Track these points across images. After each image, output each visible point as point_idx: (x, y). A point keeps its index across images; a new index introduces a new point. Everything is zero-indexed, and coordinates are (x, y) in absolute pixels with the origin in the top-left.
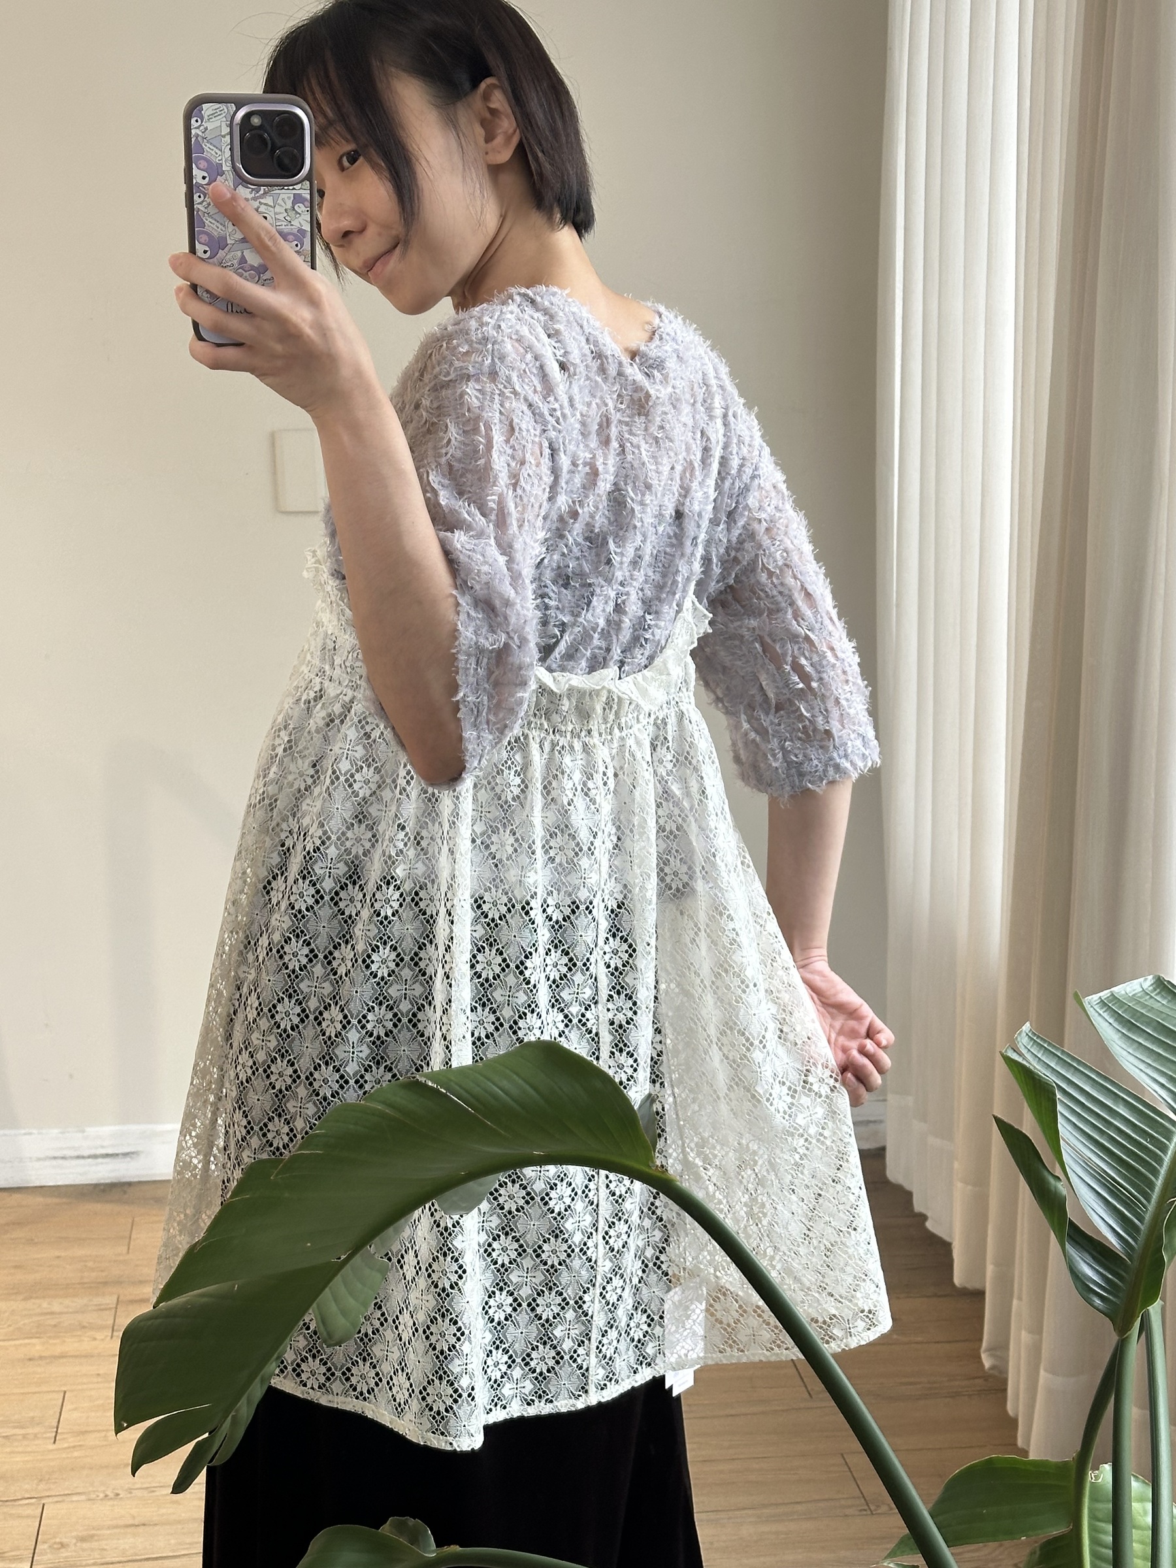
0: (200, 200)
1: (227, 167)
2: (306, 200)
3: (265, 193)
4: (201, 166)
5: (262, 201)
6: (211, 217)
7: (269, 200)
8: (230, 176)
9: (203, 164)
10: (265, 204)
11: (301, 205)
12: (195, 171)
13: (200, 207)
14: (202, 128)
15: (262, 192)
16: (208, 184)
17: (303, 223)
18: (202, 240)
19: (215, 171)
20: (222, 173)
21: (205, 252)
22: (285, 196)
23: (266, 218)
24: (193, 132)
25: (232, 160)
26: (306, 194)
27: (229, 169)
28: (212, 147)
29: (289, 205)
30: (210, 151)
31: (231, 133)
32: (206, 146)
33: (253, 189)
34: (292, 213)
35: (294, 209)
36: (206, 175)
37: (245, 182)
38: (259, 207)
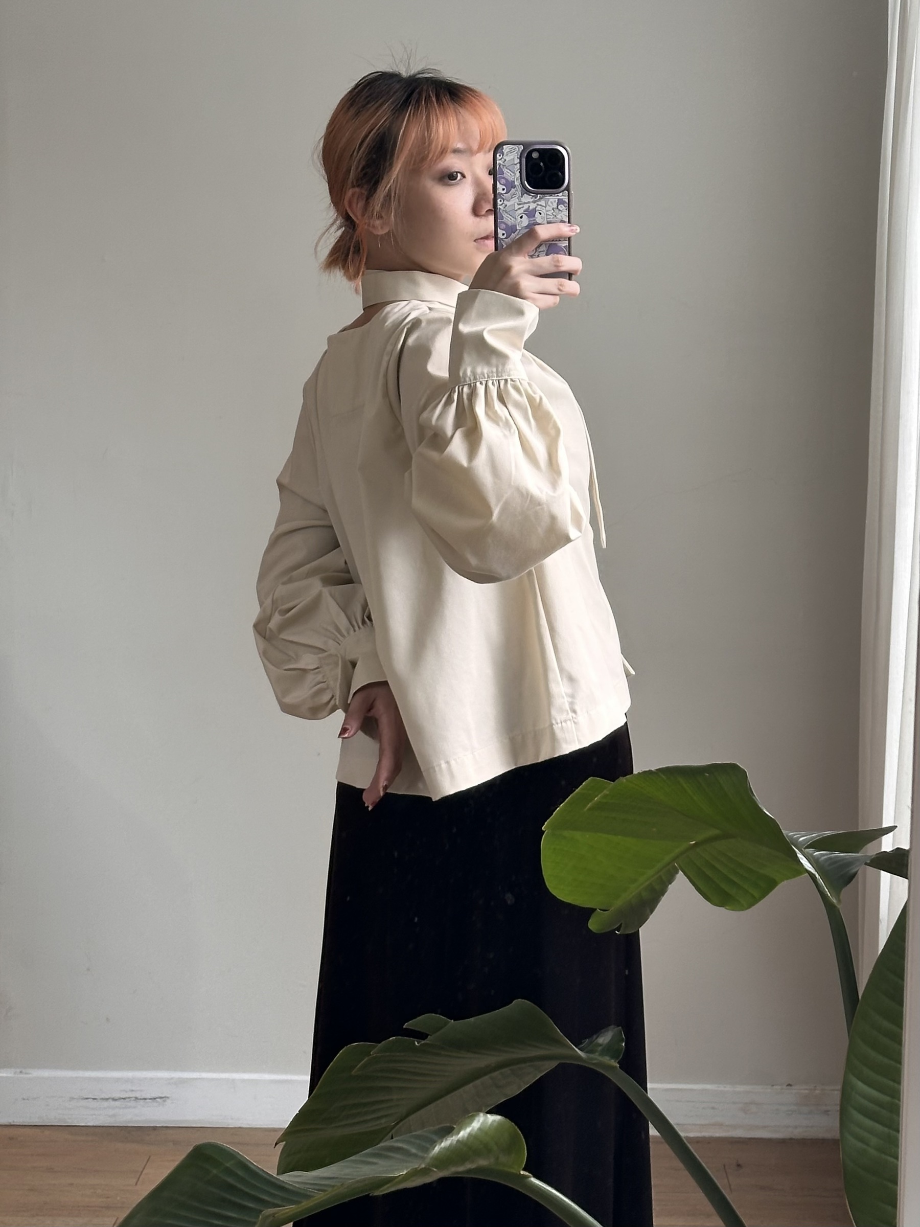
0: (501, 203)
1: (517, 183)
2: (566, 202)
3: (541, 198)
4: (502, 183)
5: (539, 203)
6: (506, 213)
7: (542, 203)
8: (519, 188)
9: (503, 181)
10: (541, 205)
11: (562, 205)
12: (498, 185)
13: (500, 207)
14: (503, 160)
15: (538, 197)
16: (505, 193)
17: (563, 216)
18: (502, 227)
19: (510, 186)
20: (514, 187)
21: (503, 234)
22: (552, 200)
23: (540, 214)
24: (498, 162)
25: (521, 181)
26: (567, 201)
27: (518, 184)
28: (509, 171)
29: (555, 206)
30: (508, 174)
31: (520, 163)
32: (505, 170)
33: (533, 196)
34: (557, 211)
35: (558, 208)
36: (504, 187)
37: (528, 192)
38: (536, 207)
